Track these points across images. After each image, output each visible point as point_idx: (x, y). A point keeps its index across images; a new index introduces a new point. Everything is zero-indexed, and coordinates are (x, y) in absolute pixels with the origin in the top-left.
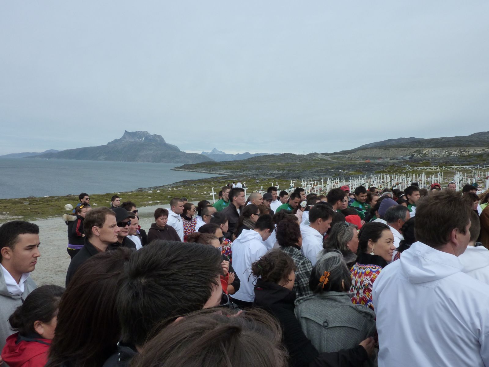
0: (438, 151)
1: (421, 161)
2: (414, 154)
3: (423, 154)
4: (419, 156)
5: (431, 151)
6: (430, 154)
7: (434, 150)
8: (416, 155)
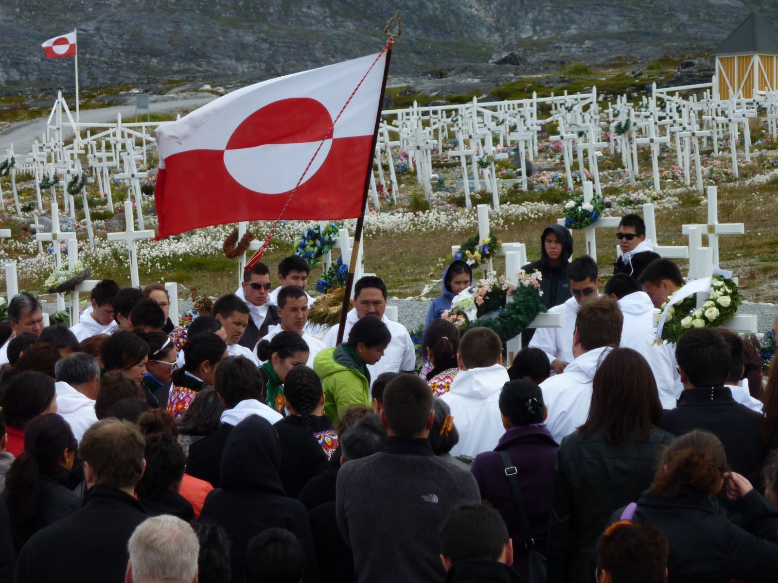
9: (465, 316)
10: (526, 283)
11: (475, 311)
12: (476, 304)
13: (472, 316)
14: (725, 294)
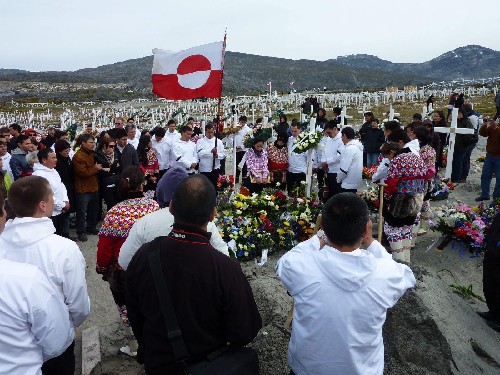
0: (46, 86)
1: (28, 96)
2: (20, 88)
3: (30, 88)
4: (26, 90)
5: (39, 85)
6: (38, 89)
7: (42, 85)
8: (22, 89)
9: (250, 137)
10: (268, 127)
11: (253, 135)
12: (254, 133)
13: (252, 136)
14: (314, 138)
